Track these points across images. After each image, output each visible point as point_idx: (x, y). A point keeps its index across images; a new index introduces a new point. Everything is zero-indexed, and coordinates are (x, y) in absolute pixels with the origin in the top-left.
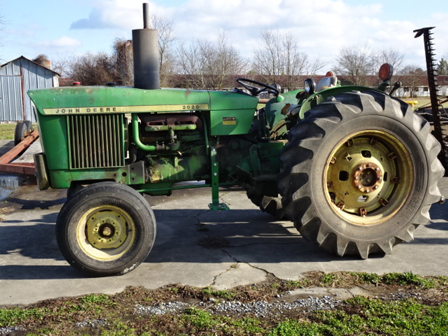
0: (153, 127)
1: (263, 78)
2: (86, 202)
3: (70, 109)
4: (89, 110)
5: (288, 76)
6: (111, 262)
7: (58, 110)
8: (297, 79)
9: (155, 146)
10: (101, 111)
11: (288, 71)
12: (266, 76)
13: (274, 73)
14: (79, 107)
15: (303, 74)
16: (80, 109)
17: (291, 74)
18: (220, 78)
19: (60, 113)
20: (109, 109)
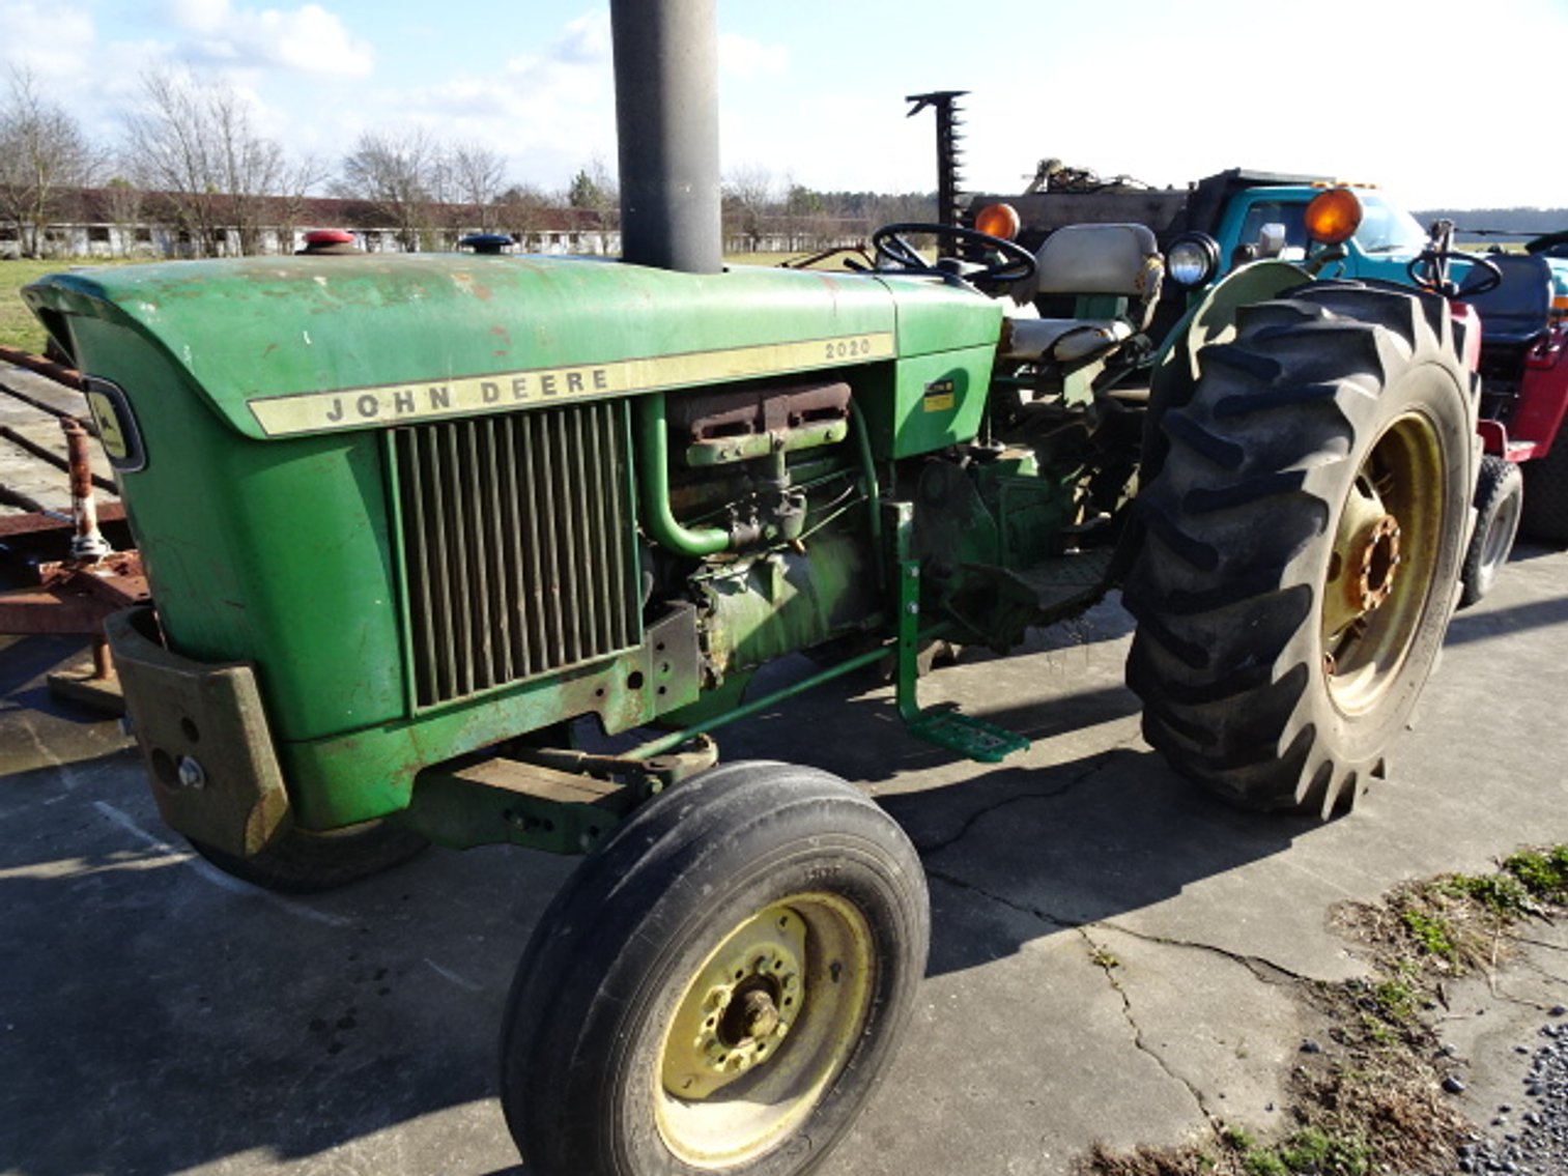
0: (720, 444)
1: (168, 202)
2: (705, 926)
3: (402, 390)
4: (491, 392)
5: (235, 196)
6: (785, 1144)
7: (337, 403)
8: (259, 206)
9: (729, 529)
10: (546, 392)
11: (234, 182)
12: (171, 194)
13: (193, 185)
14: (445, 379)
15: (275, 195)
16: (454, 389)
17: (241, 191)
18: (33, 194)
19: (352, 419)
20: (579, 376)
